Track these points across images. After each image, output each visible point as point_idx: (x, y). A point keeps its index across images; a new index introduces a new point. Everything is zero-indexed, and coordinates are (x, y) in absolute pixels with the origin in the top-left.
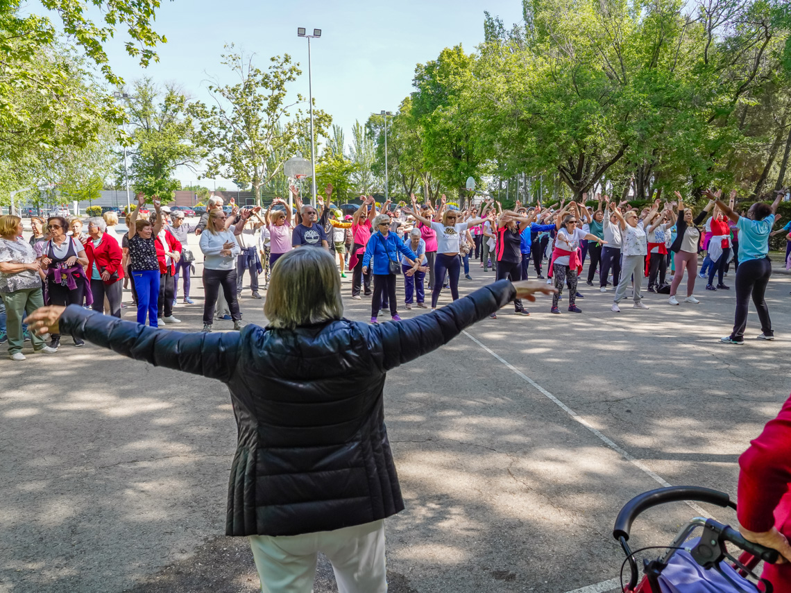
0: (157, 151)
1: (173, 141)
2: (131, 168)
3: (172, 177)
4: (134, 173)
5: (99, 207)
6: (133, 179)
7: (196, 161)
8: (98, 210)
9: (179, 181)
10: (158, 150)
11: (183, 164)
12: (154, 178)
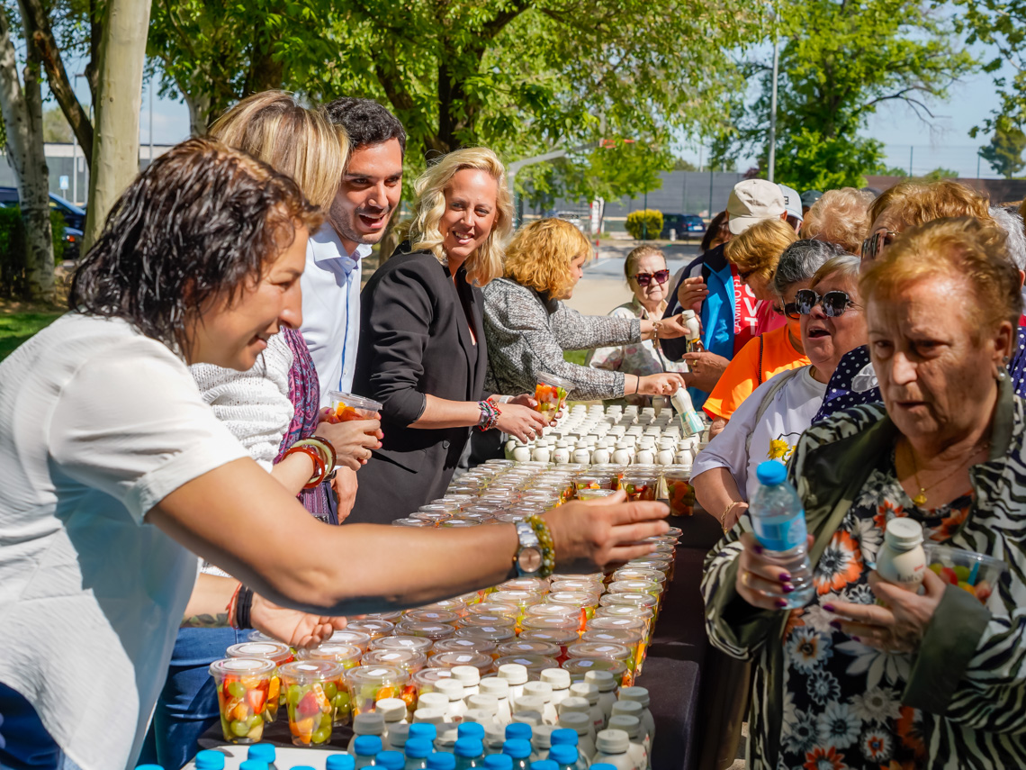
0: (836, 60)
1: (881, 29)
2: (755, 108)
3: (863, 134)
4: (760, 121)
5: (658, 214)
6: (757, 140)
7: (937, 86)
8: (655, 221)
9: (882, 146)
10: (840, 56)
11: (897, 96)
12: (817, 135)
